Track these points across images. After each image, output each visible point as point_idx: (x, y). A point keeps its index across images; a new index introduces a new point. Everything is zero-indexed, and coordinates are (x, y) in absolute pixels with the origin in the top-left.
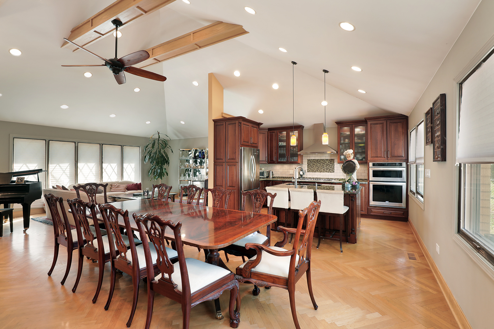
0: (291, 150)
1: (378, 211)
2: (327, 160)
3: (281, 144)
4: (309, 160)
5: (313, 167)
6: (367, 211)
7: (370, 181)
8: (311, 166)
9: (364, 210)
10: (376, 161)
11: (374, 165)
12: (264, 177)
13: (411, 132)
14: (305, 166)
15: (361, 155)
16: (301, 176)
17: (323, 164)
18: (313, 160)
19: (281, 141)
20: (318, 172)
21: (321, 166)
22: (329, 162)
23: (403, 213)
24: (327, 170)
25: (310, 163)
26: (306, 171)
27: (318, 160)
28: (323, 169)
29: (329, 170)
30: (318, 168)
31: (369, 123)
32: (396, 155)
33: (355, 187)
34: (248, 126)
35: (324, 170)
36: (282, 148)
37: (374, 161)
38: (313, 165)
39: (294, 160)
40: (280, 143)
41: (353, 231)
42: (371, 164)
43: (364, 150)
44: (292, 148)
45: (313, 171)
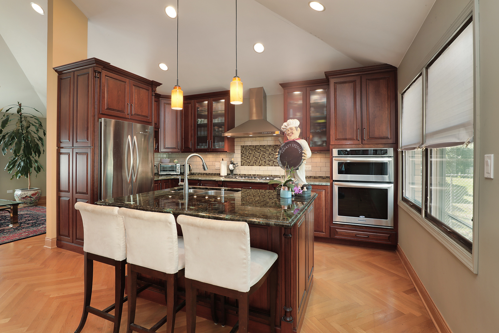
0: (215, 130)
1: (346, 233)
2: (270, 146)
3: (201, 122)
4: (243, 147)
5: (248, 158)
6: (329, 231)
7: (334, 181)
8: (246, 156)
9: (324, 231)
10: (343, 146)
11: (340, 153)
12: (176, 173)
13: (403, 94)
14: (237, 157)
15: (320, 137)
16: (232, 171)
17: (264, 154)
18: (250, 146)
19: (201, 117)
20: (257, 166)
21: (261, 156)
22: (273, 150)
23: (389, 237)
24: (269, 163)
25: (245, 151)
26: (239, 164)
27: (256, 146)
28: (264, 160)
29: (272, 162)
30: (256, 159)
31: (332, 81)
32: (377, 134)
33: (300, 196)
34: (124, 83)
35: (265, 162)
36: (202, 128)
37: (340, 146)
38: (250, 155)
39: (219, 146)
40: (200, 120)
41: (288, 314)
42: (335, 152)
43: (324, 130)
44: (216, 127)
45: (248, 164)
